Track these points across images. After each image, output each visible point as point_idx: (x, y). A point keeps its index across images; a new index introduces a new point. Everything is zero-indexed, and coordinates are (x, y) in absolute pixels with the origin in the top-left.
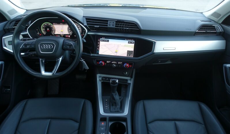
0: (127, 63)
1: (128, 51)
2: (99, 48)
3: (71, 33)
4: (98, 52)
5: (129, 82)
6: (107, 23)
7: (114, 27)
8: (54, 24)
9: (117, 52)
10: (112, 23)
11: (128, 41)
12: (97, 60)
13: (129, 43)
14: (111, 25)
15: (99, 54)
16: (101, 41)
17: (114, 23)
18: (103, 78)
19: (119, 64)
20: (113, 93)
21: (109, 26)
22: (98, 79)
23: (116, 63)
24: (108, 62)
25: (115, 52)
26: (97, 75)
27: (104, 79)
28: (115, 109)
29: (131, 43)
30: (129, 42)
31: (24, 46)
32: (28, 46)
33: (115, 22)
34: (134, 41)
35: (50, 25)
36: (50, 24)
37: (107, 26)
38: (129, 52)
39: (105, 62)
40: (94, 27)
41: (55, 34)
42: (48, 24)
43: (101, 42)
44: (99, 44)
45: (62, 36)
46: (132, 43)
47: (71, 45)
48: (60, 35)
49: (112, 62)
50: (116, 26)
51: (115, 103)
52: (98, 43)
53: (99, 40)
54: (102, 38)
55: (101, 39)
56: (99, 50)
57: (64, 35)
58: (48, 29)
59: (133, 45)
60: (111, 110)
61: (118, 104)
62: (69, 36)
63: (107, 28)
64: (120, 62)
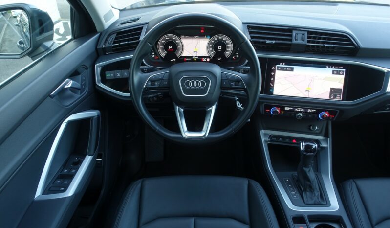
0: (326, 111)
1: (332, 89)
2: (273, 84)
3: (212, 54)
4: (271, 90)
5: (324, 145)
6: (291, 36)
7: (305, 42)
8: (182, 36)
9: (309, 91)
10: (299, 36)
11: (332, 70)
12: (265, 105)
13: (333, 73)
14: (298, 39)
15: (274, 94)
16: (278, 70)
17: (304, 34)
18: (271, 136)
19: (310, 112)
20: (305, 169)
21: (294, 41)
22: (263, 140)
23: (303, 110)
24: (287, 108)
25: (306, 91)
26: (260, 131)
27: (273, 139)
28: (312, 198)
29: (338, 73)
30: (335, 72)
31: (149, 83)
32: (156, 83)
33: (306, 33)
34: (344, 70)
35: (175, 40)
36: (174, 37)
37: (291, 40)
38: (334, 92)
39: (282, 108)
40: (264, 43)
41: (181, 57)
42: (171, 39)
43: (277, 72)
44: (274, 75)
45: (195, 59)
46: (341, 73)
47: (238, 81)
48: (191, 57)
49: (296, 110)
50: (309, 42)
51: (311, 187)
52: (273, 73)
53: (273, 68)
54: (279, 64)
55: (277, 65)
56: (273, 86)
57: (199, 57)
58: (170, 47)
59: (343, 77)
60: (305, 201)
61: (316, 189)
62: (208, 60)
63: (290, 45)
64: (312, 109)
